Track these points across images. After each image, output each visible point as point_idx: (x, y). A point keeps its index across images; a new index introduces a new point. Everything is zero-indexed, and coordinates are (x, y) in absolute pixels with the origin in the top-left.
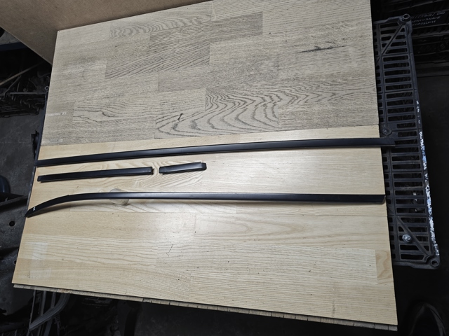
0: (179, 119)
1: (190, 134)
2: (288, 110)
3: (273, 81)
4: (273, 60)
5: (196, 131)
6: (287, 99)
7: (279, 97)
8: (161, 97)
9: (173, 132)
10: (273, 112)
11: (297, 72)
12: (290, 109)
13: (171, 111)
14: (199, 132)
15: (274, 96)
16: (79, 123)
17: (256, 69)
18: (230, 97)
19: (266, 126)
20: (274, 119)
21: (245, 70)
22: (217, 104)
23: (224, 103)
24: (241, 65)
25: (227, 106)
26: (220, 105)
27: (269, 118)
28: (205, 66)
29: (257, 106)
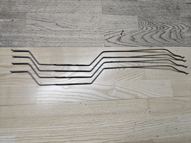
0: (121, 34)
1: (131, 45)
2: (188, 35)
3: (177, 17)
4: (176, 5)
5: (135, 43)
6: (187, 29)
7: (182, 27)
9: (118, 42)
10: (181, 35)
11: (189, 14)
12: (189, 35)
13: (114, 28)
14: (137, 43)
15: (179, 26)
16: (33, 30)
17: (167, 9)
18: (154, 23)
19: (178, 43)
20: (182, 39)
21: (160, 8)
22: (146, 27)
23: (151, 26)
24: (158, 5)
25: (152, 29)
26: (148, 28)
27: (179, 38)
28: (134, 2)
29: (171, 30)
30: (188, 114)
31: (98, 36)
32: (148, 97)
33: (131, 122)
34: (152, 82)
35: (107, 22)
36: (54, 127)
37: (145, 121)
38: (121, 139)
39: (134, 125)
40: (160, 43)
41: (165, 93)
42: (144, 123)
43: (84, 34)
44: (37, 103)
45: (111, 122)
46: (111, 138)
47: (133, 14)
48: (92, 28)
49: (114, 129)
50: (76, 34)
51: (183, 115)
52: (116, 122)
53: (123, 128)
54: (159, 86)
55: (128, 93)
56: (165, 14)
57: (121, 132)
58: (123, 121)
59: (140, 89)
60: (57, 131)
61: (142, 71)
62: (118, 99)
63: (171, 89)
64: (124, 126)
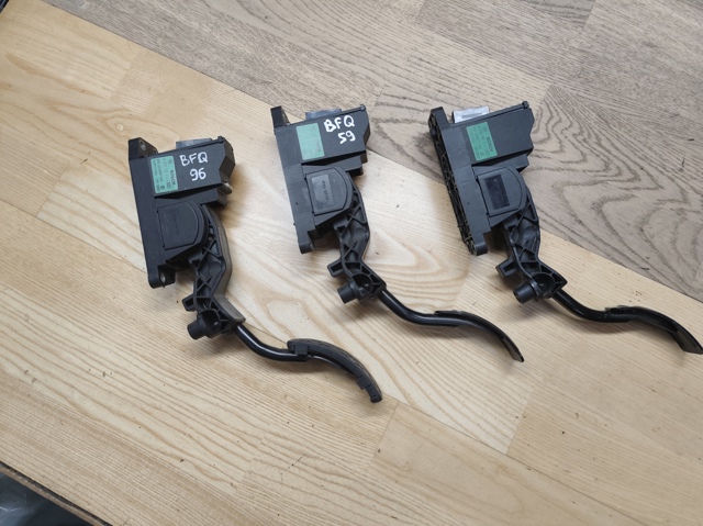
8: (420, 40)
9: (412, 150)
10: (694, 242)
18: (604, 143)
19: (660, 266)
21: (669, 94)
22: (560, 142)
23: (582, 148)
24: (664, 77)
25: (584, 160)
26: (569, 148)
27: (679, 245)
28: (570, 25)
29: (661, 201)
31: (353, 93)
32: (402, 399)
33: (289, 444)
34: (452, 356)
35: (415, 60)
36: (46, 312)
37: (342, 472)
38: (220, 475)
39: (294, 462)
40: (582, 228)
41: (481, 422)
42: (331, 473)
43: (308, 64)
44: (41, 215)
45: (222, 404)
46: (192, 452)
47: (538, 71)
48: (347, 59)
49: (218, 430)
50: (282, 54)
52: (242, 413)
53: (249, 448)
54: (473, 386)
56: (677, 125)
57: (235, 454)
58: (265, 426)
59: (394, 354)
60: (48, 332)
61: (441, 297)
63: (517, 422)
64: (257, 443)
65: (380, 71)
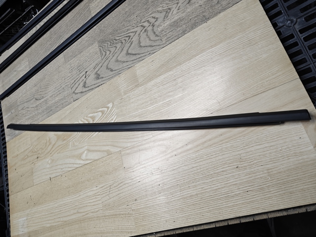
0: (85, 77)
1: (97, 85)
3: (145, 6)
5: (100, 80)
6: (162, 16)
7: (154, 18)
8: (69, 66)
9: (85, 89)
10: (154, 33)
12: (168, 23)
13: (78, 73)
14: (103, 79)
15: (149, 19)
20: (157, 38)
25: (116, 47)
26: (111, 50)
27: (153, 39)
29: (139, 34)
30: (176, 157)
31: (66, 92)
32: (121, 149)
35: (71, 71)
37: (120, 182)
38: (97, 210)
39: (109, 190)
42: (119, 185)
44: (34, 184)
46: (89, 210)
49: (90, 199)
51: (167, 162)
53: (98, 196)
55: (99, 151)
57: (97, 201)
58: (98, 188)
62: (91, 161)
64: (99, 193)
65: (67, 81)
